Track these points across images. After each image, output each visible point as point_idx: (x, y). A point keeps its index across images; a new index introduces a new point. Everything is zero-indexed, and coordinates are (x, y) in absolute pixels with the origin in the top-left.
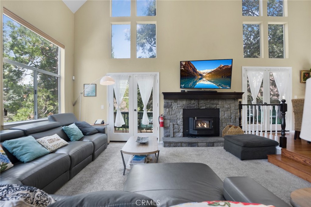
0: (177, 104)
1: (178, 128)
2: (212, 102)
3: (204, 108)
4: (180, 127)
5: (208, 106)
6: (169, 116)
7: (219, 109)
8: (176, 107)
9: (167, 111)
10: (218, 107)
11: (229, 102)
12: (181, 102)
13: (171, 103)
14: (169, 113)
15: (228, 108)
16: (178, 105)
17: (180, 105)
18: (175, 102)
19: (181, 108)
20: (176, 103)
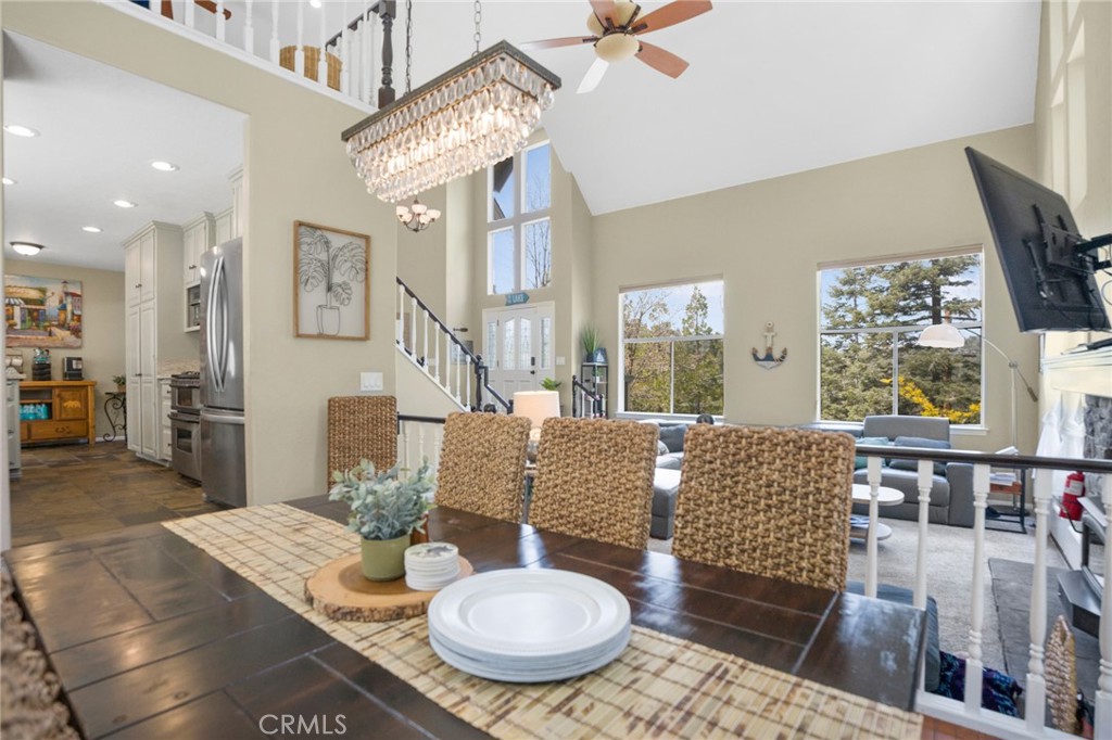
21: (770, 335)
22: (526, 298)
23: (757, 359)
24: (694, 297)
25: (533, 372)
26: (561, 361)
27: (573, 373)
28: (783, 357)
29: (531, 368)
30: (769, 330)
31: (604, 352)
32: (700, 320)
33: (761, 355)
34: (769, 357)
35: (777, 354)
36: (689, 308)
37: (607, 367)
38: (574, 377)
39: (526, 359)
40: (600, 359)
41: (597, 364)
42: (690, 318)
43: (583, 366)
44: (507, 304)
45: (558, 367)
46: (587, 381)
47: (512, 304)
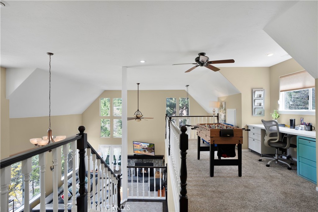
2: (149, 160)
3: (146, 162)
5: (147, 162)
7: (153, 163)
8: (132, 162)
10: (152, 162)
11: (158, 160)
15: (157, 163)
17: (134, 161)
20: (132, 160)
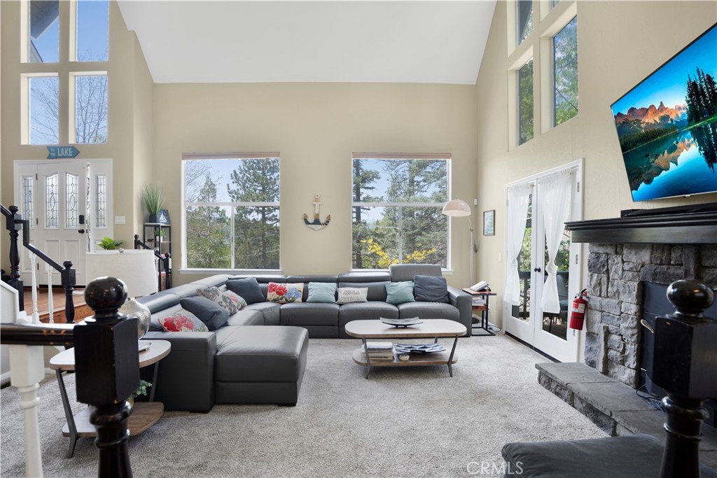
0: (623, 262)
1: (621, 349)
4: (628, 346)
6: (600, 298)
8: (620, 273)
9: (594, 282)
12: (633, 252)
13: (607, 254)
14: (598, 288)
16: (626, 267)
17: (631, 265)
18: (616, 253)
19: (633, 277)
20: (620, 260)
21: (317, 204)
22: (75, 152)
23: (307, 223)
24: (206, 183)
25: (82, 232)
26: (121, 220)
27: (135, 232)
28: (328, 222)
29: (80, 227)
30: (316, 200)
31: (166, 213)
32: (211, 200)
33: (311, 220)
34: (317, 222)
35: (322, 220)
36: (202, 191)
37: (170, 227)
38: (136, 237)
39: (73, 216)
40: (162, 220)
41: (161, 224)
42: (204, 198)
43: (145, 226)
44: (50, 157)
45: (117, 227)
46: (150, 240)
47: (57, 157)
